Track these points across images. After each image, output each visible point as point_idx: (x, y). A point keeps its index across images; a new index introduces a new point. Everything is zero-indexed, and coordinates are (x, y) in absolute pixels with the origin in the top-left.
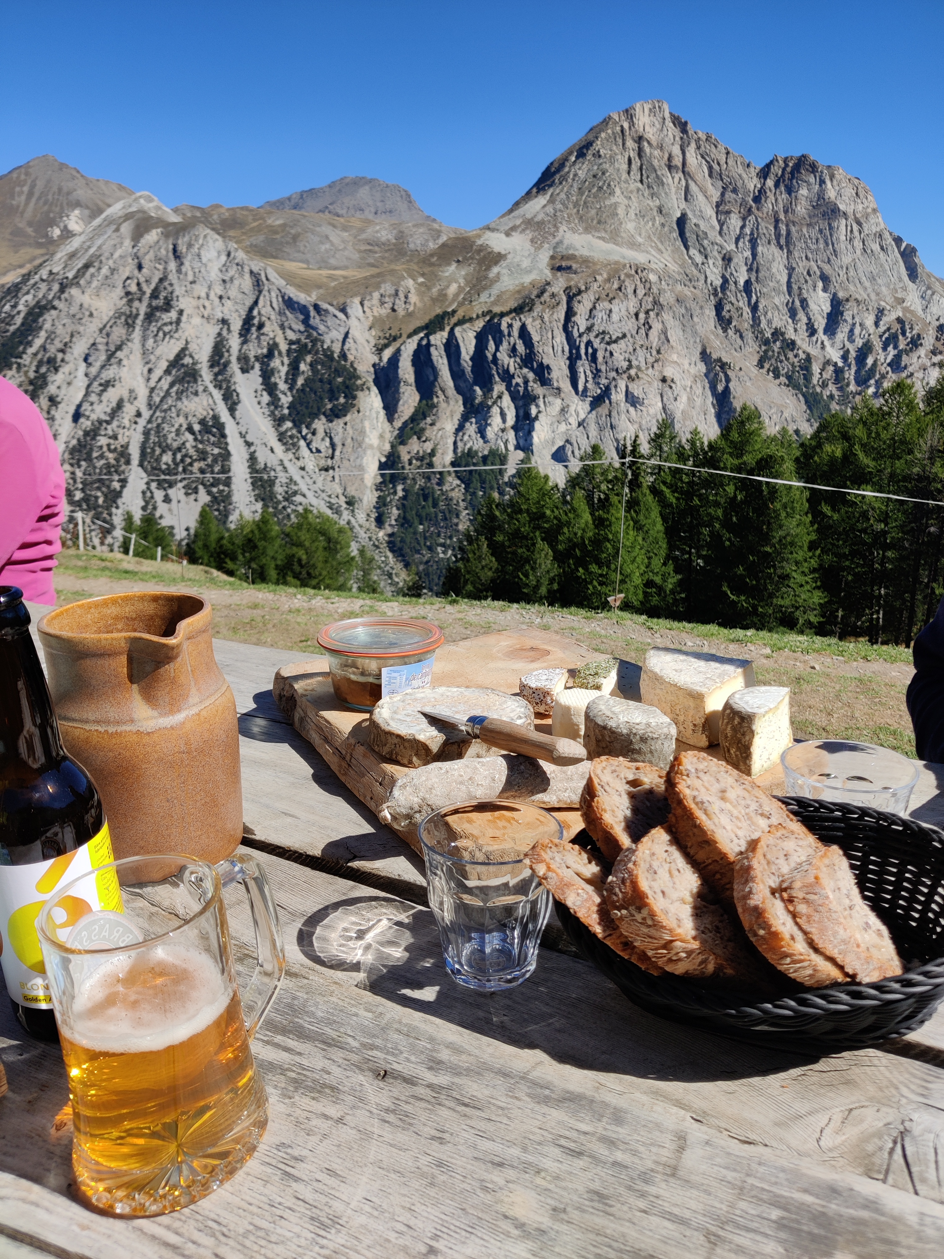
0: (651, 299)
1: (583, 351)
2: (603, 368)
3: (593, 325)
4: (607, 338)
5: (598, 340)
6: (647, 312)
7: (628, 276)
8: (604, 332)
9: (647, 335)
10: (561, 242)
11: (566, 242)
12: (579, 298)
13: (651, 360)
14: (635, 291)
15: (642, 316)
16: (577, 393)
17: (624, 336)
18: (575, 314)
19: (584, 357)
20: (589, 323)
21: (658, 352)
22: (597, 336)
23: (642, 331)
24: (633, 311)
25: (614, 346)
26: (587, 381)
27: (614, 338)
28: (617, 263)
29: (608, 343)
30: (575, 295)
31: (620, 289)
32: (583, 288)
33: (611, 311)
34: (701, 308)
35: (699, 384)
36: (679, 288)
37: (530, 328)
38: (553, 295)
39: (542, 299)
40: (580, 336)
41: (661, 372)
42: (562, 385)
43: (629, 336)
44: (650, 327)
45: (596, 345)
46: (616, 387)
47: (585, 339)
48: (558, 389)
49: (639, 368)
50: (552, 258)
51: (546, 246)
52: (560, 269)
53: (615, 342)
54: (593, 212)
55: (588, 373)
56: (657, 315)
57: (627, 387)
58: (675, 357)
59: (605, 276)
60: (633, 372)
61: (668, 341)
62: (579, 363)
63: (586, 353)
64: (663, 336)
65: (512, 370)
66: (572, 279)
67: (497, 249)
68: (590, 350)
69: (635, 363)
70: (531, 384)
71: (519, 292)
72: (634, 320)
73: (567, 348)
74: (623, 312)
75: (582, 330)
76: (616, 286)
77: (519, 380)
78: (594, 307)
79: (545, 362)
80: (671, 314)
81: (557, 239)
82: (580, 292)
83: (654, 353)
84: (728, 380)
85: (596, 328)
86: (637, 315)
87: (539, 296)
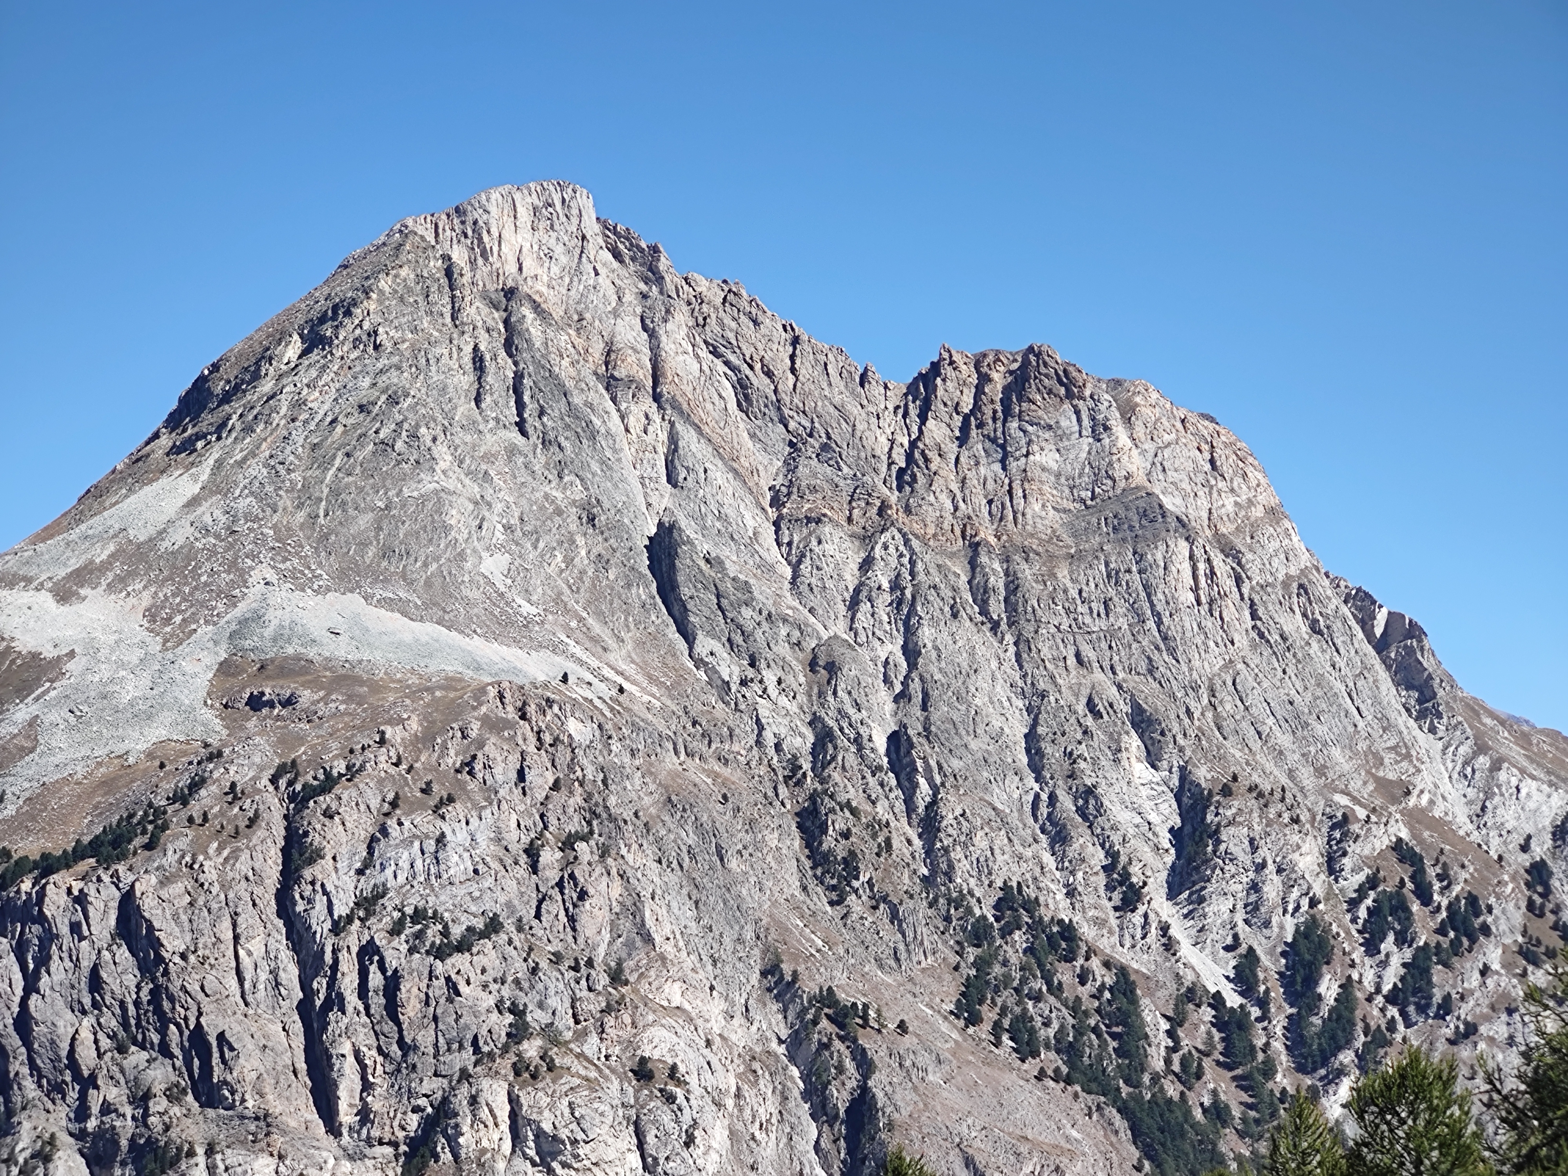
0: (578, 799)
1: (349, 983)
2: (425, 1038)
3: (380, 893)
4: (433, 934)
5: (401, 943)
6: (568, 844)
7: (493, 725)
8: (419, 915)
9: (572, 920)
10: (257, 618)
11: (274, 618)
12: (325, 800)
13: (592, 1005)
14: (521, 775)
15: (550, 857)
16: (333, 1128)
17: (494, 926)
18: (317, 855)
19: (352, 1000)
20: (366, 885)
21: (616, 977)
22: (396, 930)
23: (554, 908)
24: (517, 839)
25: (459, 961)
26: (367, 1086)
27: (457, 931)
28: (452, 683)
29: (440, 953)
30: (311, 793)
31: (468, 766)
32: (340, 767)
33: (441, 840)
34: (751, 824)
35: (765, 1084)
36: (670, 762)
37: (149, 906)
38: (233, 793)
39: (195, 808)
40: (338, 928)
41: (630, 1044)
42: (275, 1106)
43: (509, 926)
44: (583, 895)
45: (392, 961)
46: (473, 1101)
47: (353, 939)
48: (264, 1118)
49: (550, 1033)
50: (225, 669)
51: (205, 631)
52: (256, 703)
53: (463, 946)
54: (365, 521)
55: (371, 1056)
56: (604, 852)
57: (513, 1101)
58: (674, 993)
59: (414, 725)
60: (531, 1049)
61: (648, 939)
62: (336, 1021)
63: (363, 991)
64: (626, 925)
65: (87, 1056)
66: (300, 739)
67: (25, 643)
68: (376, 979)
69: (536, 1017)
70: (158, 1104)
71: (108, 784)
72: (522, 871)
73: (290, 973)
74: (485, 846)
75: (341, 910)
76: (453, 759)
77: (114, 1094)
78: (384, 831)
79: (212, 1025)
80: (651, 851)
81: (241, 610)
82: (329, 783)
83: (602, 980)
84: (865, 1065)
85: (390, 902)
86: (532, 852)
87: (181, 798)
